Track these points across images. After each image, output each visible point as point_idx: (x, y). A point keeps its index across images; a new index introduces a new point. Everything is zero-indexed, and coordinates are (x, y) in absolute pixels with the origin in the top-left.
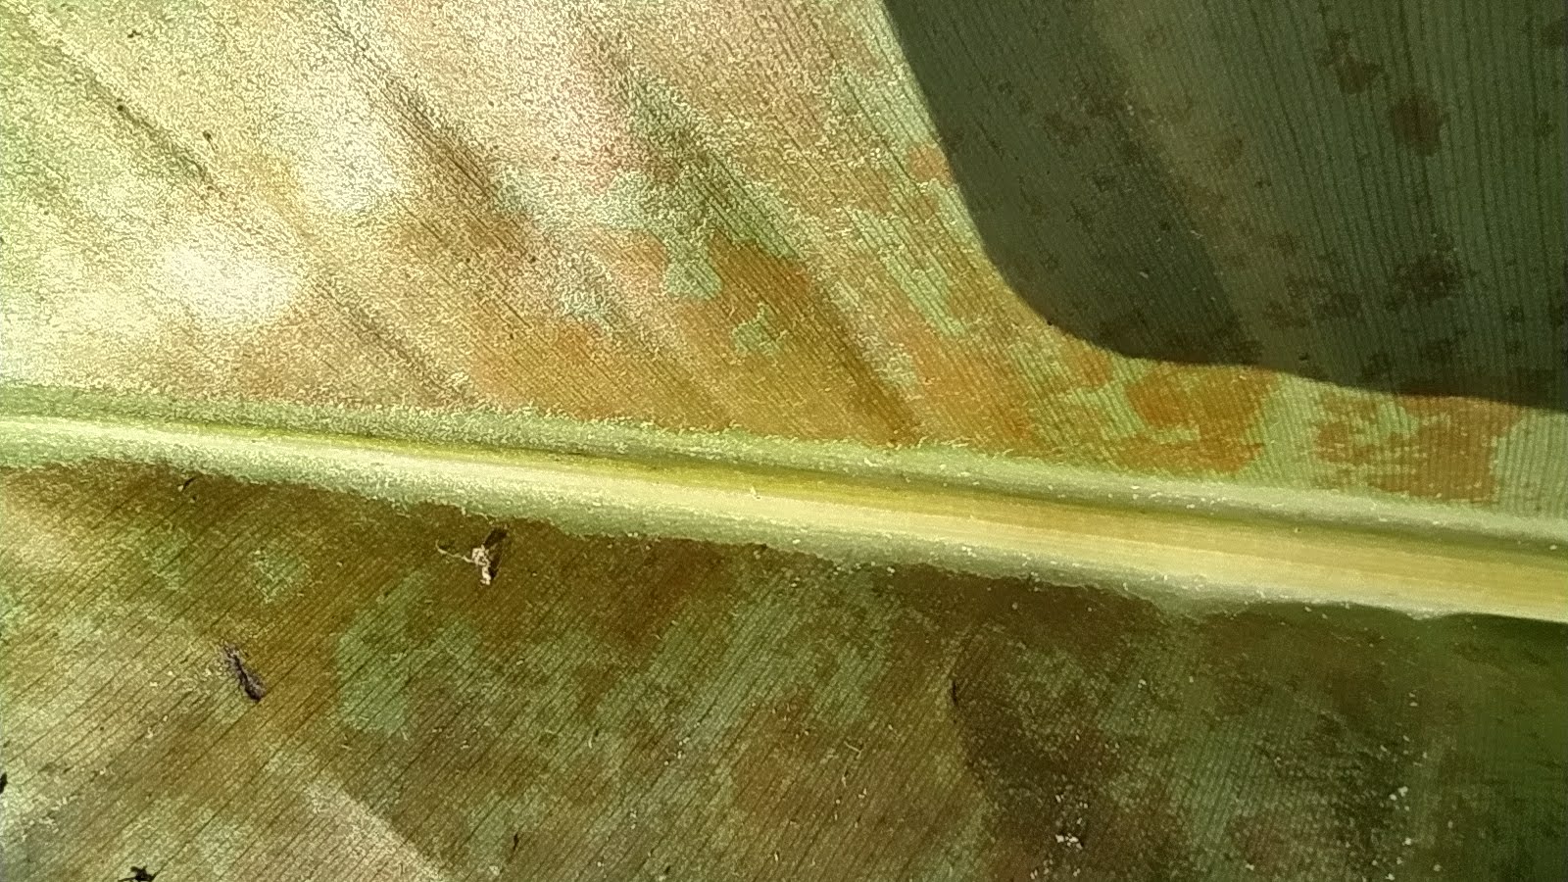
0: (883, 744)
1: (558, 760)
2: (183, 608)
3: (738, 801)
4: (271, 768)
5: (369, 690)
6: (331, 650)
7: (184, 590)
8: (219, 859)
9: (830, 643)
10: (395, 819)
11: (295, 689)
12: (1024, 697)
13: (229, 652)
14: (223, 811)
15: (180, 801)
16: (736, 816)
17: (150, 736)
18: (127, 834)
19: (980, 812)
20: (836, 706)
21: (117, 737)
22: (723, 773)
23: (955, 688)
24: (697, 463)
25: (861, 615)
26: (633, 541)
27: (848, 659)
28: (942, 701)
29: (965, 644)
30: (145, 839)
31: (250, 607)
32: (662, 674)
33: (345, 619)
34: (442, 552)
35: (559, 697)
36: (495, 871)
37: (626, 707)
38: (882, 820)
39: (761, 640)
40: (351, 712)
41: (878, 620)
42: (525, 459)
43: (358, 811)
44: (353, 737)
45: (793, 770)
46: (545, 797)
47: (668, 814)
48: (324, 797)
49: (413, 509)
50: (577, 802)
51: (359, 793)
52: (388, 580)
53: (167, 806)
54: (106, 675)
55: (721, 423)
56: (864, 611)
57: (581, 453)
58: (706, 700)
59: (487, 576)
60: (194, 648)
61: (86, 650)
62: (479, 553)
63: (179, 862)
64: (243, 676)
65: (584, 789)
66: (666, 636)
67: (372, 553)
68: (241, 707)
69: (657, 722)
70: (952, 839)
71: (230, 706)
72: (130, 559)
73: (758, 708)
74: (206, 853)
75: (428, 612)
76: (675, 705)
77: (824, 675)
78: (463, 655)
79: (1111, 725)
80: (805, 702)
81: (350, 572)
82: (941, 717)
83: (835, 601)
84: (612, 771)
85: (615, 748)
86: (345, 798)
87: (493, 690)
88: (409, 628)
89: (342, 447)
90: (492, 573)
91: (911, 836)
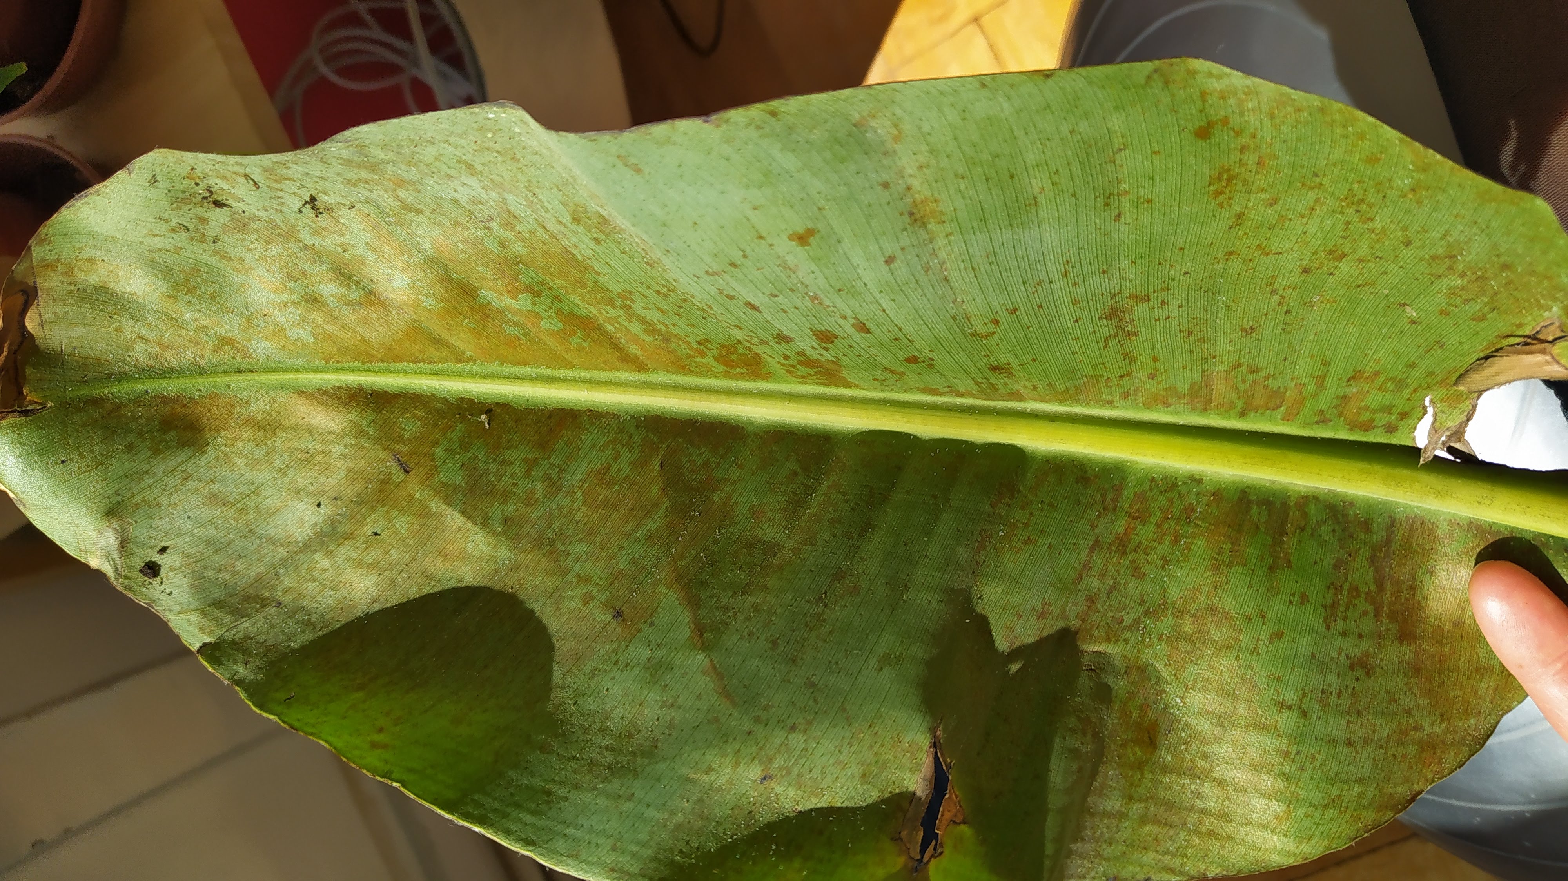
0: (635, 483)
1: (519, 491)
2: (377, 441)
3: (584, 503)
4: (417, 496)
5: (448, 469)
6: (433, 454)
7: (376, 434)
8: (403, 528)
9: (618, 447)
10: (463, 513)
11: (421, 469)
12: (687, 465)
13: (395, 456)
14: (402, 511)
15: (386, 508)
16: (584, 509)
17: (370, 486)
18: (368, 520)
19: (665, 505)
20: (619, 470)
21: (358, 487)
22: (579, 494)
23: (662, 463)
24: (564, 380)
25: (631, 436)
26: (542, 410)
27: (625, 453)
28: (657, 468)
29: (668, 446)
30: (375, 522)
31: (400, 439)
32: (556, 460)
33: (436, 443)
34: (470, 417)
35: (518, 469)
36: (499, 529)
37: (543, 472)
38: (632, 509)
39: (593, 447)
40: (443, 477)
41: (636, 438)
42: (497, 381)
43: (449, 510)
44: (444, 485)
45: (603, 493)
46: (515, 504)
47: (560, 508)
48: (436, 505)
49: (457, 400)
50: (527, 505)
51: (450, 504)
52: (451, 428)
53: (381, 511)
54: (351, 465)
55: (572, 366)
56: (631, 434)
57: (518, 378)
58: (573, 469)
59: (487, 426)
60: (382, 454)
61: (344, 457)
62: (484, 417)
63: (388, 529)
64: (401, 464)
65: (530, 501)
66: (557, 446)
67: (443, 418)
68: (402, 476)
69: (555, 477)
70: (655, 515)
71: (398, 475)
72: (355, 425)
73: (591, 471)
74: (397, 525)
75: (467, 440)
76: (561, 471)
77: (615, 459)
78: (481, 455)
79: (717, 474)
80: (608, 469)
81: (436, 425)
82: (656, 473)
83: (621, 431)
84: (539, 495)
85: (539, 487)
86: (444, 507)
87: (493, 467)
88: (460, 446)
89: (428, 379)
90: (489, 424)
91: (641, 514)
